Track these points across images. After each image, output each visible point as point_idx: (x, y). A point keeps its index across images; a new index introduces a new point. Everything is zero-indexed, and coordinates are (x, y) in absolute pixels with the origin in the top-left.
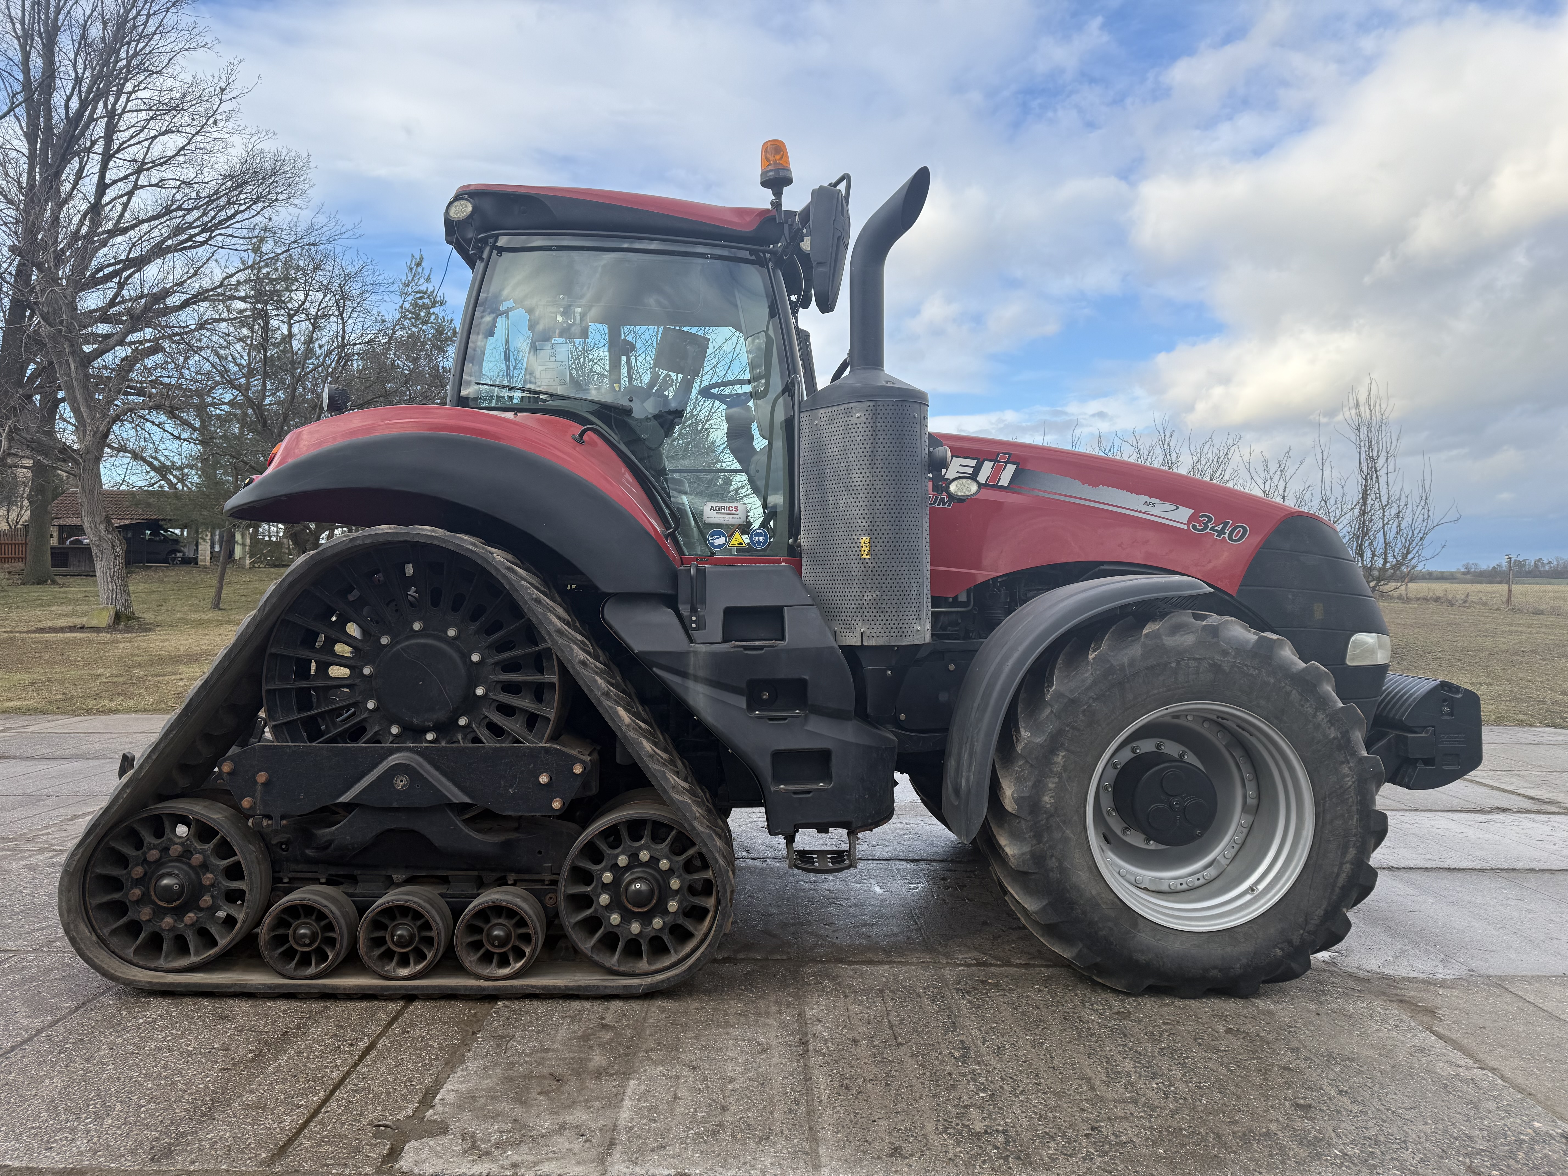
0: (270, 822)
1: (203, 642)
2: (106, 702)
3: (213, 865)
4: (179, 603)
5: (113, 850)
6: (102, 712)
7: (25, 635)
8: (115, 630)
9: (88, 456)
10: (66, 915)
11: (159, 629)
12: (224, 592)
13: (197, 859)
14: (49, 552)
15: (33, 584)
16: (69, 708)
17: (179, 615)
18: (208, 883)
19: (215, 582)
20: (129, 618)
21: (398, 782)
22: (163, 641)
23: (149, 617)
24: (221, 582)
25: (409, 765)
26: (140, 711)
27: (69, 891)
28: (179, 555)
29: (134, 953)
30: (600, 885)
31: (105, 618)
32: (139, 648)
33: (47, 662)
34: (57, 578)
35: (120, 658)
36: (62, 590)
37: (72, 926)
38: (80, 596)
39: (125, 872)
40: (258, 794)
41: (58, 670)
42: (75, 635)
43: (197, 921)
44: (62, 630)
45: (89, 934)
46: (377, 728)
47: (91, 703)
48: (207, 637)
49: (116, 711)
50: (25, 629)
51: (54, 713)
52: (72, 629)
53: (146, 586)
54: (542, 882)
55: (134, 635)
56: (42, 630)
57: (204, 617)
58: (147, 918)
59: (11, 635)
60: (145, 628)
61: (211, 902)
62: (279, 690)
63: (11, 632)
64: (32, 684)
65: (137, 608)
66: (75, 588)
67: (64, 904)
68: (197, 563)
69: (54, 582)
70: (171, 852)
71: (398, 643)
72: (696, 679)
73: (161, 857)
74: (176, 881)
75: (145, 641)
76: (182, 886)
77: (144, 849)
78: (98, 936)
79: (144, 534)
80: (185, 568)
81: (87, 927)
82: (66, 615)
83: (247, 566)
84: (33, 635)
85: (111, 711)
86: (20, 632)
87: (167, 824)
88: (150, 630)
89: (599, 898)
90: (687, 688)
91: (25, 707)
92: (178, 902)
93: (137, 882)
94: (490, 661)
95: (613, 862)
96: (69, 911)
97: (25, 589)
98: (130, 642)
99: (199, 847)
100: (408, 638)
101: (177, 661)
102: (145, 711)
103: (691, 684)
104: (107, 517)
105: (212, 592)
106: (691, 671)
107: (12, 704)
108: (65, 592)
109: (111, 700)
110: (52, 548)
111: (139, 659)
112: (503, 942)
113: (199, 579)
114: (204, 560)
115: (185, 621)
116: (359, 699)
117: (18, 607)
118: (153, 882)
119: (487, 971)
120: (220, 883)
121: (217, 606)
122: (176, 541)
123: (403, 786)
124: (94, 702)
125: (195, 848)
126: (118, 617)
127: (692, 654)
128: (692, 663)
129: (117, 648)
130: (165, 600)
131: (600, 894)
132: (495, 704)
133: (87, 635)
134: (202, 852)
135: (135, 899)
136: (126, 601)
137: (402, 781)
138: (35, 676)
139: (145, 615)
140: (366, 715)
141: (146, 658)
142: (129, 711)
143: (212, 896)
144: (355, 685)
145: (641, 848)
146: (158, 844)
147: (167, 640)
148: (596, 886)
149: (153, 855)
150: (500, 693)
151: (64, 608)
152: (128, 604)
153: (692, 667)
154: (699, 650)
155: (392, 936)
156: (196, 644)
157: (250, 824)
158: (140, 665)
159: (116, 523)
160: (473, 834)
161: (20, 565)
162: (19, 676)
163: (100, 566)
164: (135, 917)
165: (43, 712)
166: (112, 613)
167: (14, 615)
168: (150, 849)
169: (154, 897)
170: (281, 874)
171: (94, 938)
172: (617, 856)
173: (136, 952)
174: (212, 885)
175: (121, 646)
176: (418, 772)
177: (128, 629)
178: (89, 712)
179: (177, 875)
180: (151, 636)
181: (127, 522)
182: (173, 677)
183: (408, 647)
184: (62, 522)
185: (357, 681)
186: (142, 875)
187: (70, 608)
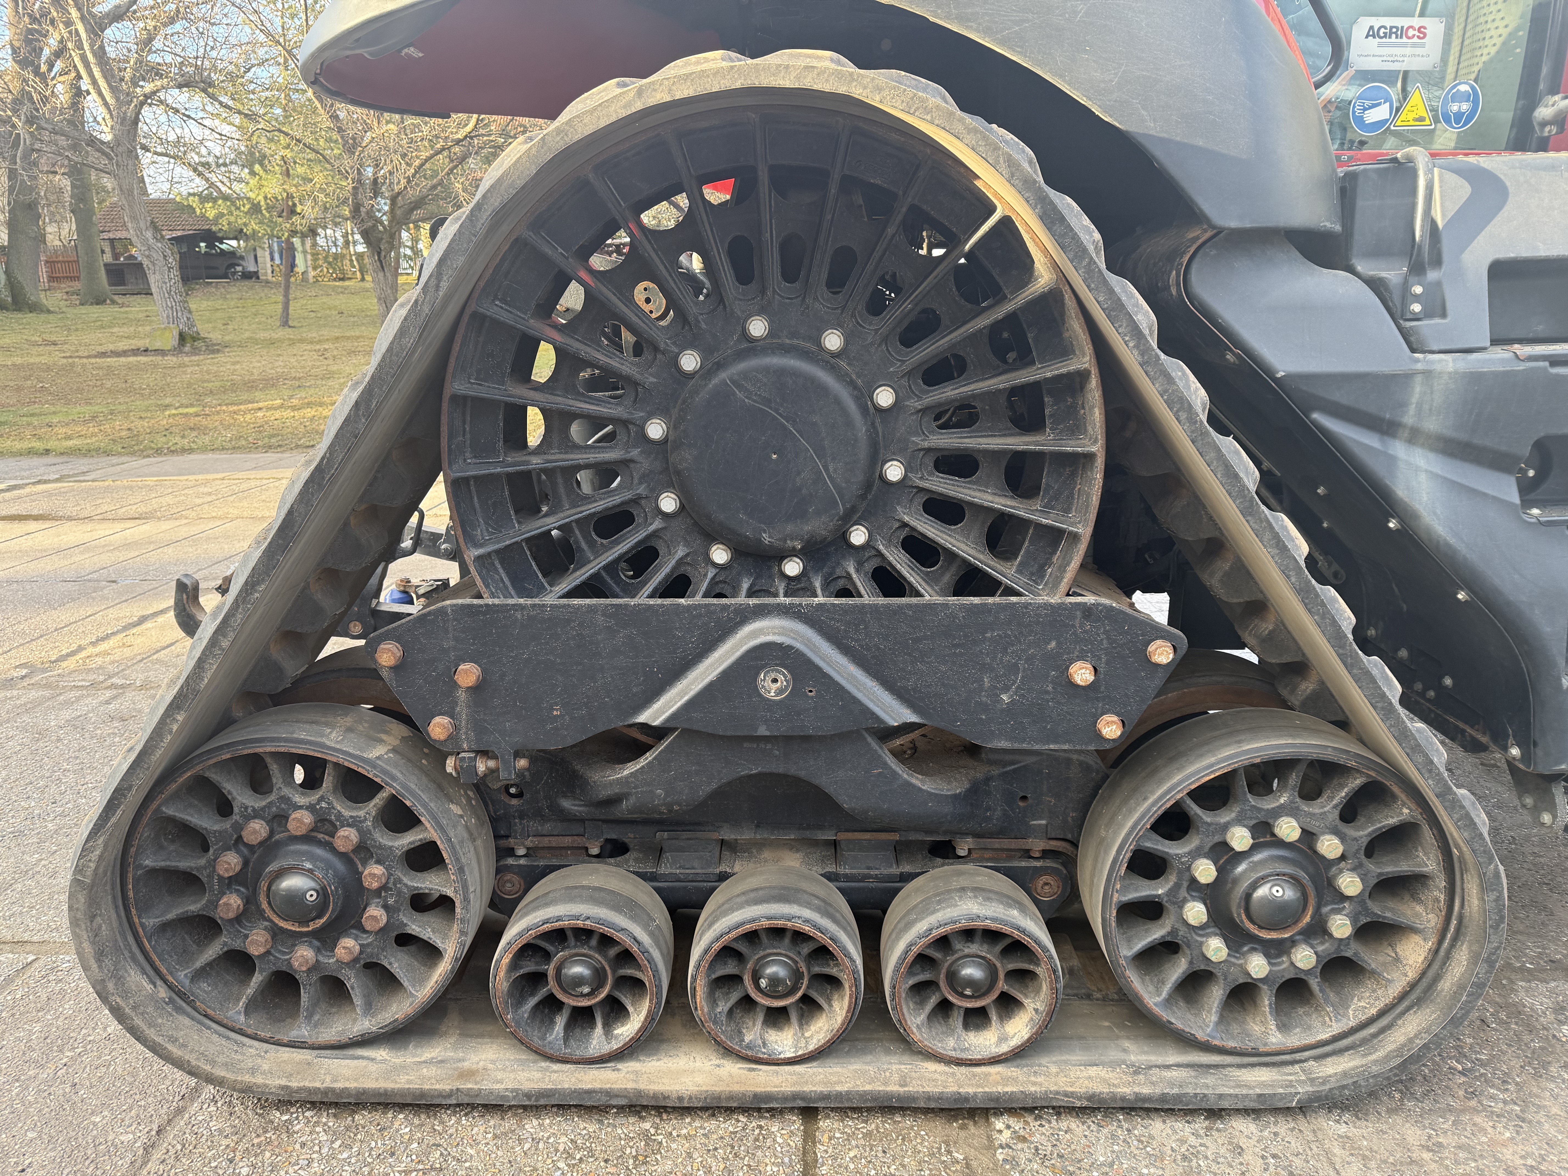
0: (491, 764)
1: (277, 364)
2: (178, 439)
3: (381, 847)
4: (245, 321)
5: (172, 820)
6: (173, 452)
7: (85, 360)
8: (181, 352)
9: (120, 149)
10: (95, 966)
11: (227, 350)
12: (291, 308)
13: (346, 837)
14: (103, 268)
15: (92, 304)
16: (136, 448)
17: (247, 334)
18: (375, 885)
19: (281, 298)
20: (194, 339)
21: (768, 683)
22: (234, 363)
23: (215, 336)
24: (286, 295)
25: (790, 647)
26: (218, 449)
27: (92, 918)
28: (239, 269)
29: (247, 1013)
30: (1185, 884)
31: (170, 340)
32: (208, 372)
33: (110, 391)
34: (116, 298)
35: (189, 385)
36: (122, 310)
37: (111, 986)
38: (141, 316)
39: (202, 862)
40: (462, 710)
41: (122, 400)
42: (139, 358)
43: (361, 952)
44: (124, 353)
45: (149, 987)
46: (681, 552)
47: (161, 440)
48: (281, 358)
49: (191, 451)
50: (86, 354)
51: (119, 454)
52: (136, 352)
53: (210, 303)
54: (1027, 854)
55: (202, 357)
56: (103, 355)
57: (275, 336)
58: (262, 950)
59: (70, 360)
60: (213, 349)
61: (384, 919)
62: (476, 478)
63: (71, 357)
64: (94, 418)
65: (202, 328)
66: (136, 307)
67: (86, 945)
68: (258, 278)
69: (113, 302)
70: (292, 825)
71: (719, 366)
72: (1415, 437)
73: (272, 833)
74: (312, 884)
75: (214, 364)
76: (323, 893)
77: (236, 817)
78: (170, 987)
79: (199, 247)
80: (247, 283)
81: (144, 972)
82: (128, 337)
83: (311, 280)
84: (93, 360)
85: (184, 451)
86: (80, 357)
87: (274, 769)
88: (218, 351)
89: (1181, 907)
90: (1392, 460)
91: (86, 447)
92: (322, 921)
93: (230, 883)
94: (915, 404)
95: (1217, 839)
96: (100, 956)
97: (84, 309)
98: (198, 365)
99: (347, 813)
100: (741, 355)
101: (252, 387)
102: (223, 449)
103: (1399, 449)
104: (152, 222)
105: (279, 307)
106: (1409, 418)
107: (70, 443)
108: (126, 312)
109: (183, 437)
110: (106, 265)
111: (210, 385)
112: (979, 989)
113: (263, 295)
114: (266, 274)
115: (256, 342)
116: (642, 490)
117: (77, 330)
118: (264, 885)
119: (948, 1045)
120: (400, 881)
121: (285, 322)
122: (232, 254)
123: (780, 692)
124: (164, 439)
125: (339, 815)
126: (182, 338)
127: (1419, 379)
128: (1415, 399)
129: (185, 373)
130: (231, 318)
131: (1185, 901)
132: (922, 499)
133: (151, 358)
134: (354, 823)
135: (231, 915)
136: (188, 319)
137: (775, 681)
138: (96, 408)
139: (211, 336)
140: (657, 524)
141: (218, 384)
142: (204, 449)
143: (386, 907)
144: (632, 461)
145: (1277, 813)
146: (263, 809)
147: (238, 362)
148: (1177, 886)
149: (256, 830)
150: (931, 474)
151: (126, 329)
152: (191, 324)
153: (1412, 410)
154: (1438, 367)
155: (756, 978)
156: (270, 366)
157: (449, 769)
158: (211, 392)
159: (168, 235)
160: (916, 780)
161: (77, 285)
162: (79, 409)
163: (153, 280)
164: (237, 945)
165: (108, 453)
166: (176, 333)
167: (73, 338)
168: (248, 818)
169: (269, 913)
170: (511, 840)
171: (163, 992)
172: (1225, 828)
173: (247, 1011)
174: (384, 888)
175: (189, 370)
176: (809, 662)
177: (195, 351)
178: (158, 452)
179: (310, 871)
180: (220, 358)
181: (179, 233)
182: (250, 406)
183: (745, 375)
184: (111, 236)
185: (635, 453)
186: (238, 868)
187: (132, 329)
